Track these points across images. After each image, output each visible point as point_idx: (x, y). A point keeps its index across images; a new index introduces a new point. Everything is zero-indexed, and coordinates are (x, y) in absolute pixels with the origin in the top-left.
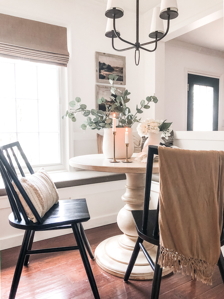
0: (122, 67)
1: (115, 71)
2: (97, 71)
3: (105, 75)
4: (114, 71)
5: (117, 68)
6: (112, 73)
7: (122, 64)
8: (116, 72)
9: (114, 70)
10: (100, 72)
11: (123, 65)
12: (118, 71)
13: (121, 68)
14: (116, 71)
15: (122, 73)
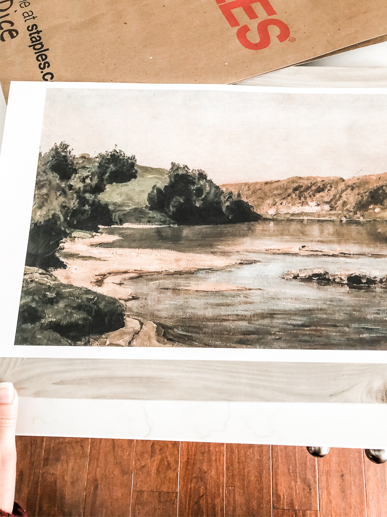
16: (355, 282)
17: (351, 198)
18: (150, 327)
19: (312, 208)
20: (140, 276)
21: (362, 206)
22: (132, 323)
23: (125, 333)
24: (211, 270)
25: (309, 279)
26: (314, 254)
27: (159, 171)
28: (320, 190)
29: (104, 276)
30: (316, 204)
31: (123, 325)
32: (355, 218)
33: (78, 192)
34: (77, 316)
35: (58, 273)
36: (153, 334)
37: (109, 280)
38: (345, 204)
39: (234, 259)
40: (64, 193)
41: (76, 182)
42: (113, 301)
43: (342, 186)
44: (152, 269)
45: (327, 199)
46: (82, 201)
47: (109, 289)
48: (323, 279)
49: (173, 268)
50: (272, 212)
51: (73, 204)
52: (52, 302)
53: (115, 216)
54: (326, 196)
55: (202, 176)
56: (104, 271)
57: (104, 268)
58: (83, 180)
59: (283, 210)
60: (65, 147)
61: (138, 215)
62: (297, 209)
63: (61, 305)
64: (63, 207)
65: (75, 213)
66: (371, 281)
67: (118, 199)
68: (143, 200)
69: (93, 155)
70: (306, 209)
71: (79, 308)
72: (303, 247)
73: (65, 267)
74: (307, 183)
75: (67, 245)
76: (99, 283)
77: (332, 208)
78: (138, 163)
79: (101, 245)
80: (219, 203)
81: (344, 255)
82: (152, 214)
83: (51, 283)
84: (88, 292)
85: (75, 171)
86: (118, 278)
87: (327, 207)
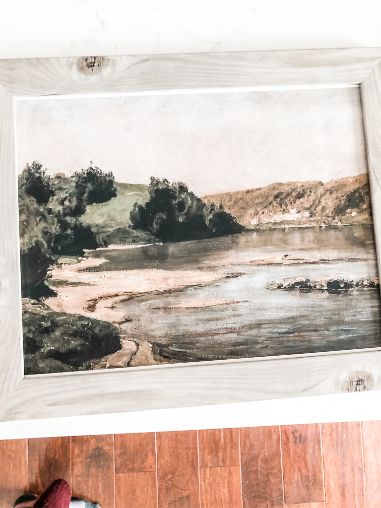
16: (334, 287)
17: (330, 203)
18: (146, 348)
19: (292, 215)
20: (131, 298)
21: (340, 211)
22: (128, 345)
23: (123, 355)
24: (199, 286)
25: (291, 288)
26: (297, 263)
27: (139, 188)
28: (300, 196)
29: (95, 301)
30: (297, 211)
31: (120, 348)
32: (334, 223)
33: (58, 215)
34: (75, 343)
35: (50, 302)
36: (149, 353)
37: (100, 304)
38: (324, 209)
39: (220, 274)
40: (44, 218)
41: (54, 205)
42: (107, 325)
43: (321, 190)
44: (142, 290)
45: (307, 205)
46: (64, 225)
47: (101, 314)
48: (304, 287)
49: (162, 287)
50: (254, 222)
51: (55, 229)
52: (47, 331)
53: (100, 238)
54: (306, 202)
55: (183, 189)
56: (94, 296)
57: (94, 293)
58: (62, 202)
59: (265, 220)
60: (39, 167)
61: (121, 235)
62: (278, 217)
63: (57, 333)
64: (45, 233)
65: (58, 238)
66: (348, 285)
67: (99, 221)
68: (125, 219)
69: (68, 175)
70: (287, 217)
71: (75, 334)
72: (286, 256)
73: (55, 295)
74: (286, 189)
75: (55, 273)
76: (92, 308)
77: (312, 215)
78: (116, 180)
79: (89, 269)
80: (202, 217)
81: (324, 261)
82: (136, 233)
83: (45, 312)
84: (82, 318)
85: (52, 194)
86: (109, 302)
87: (307, 214)
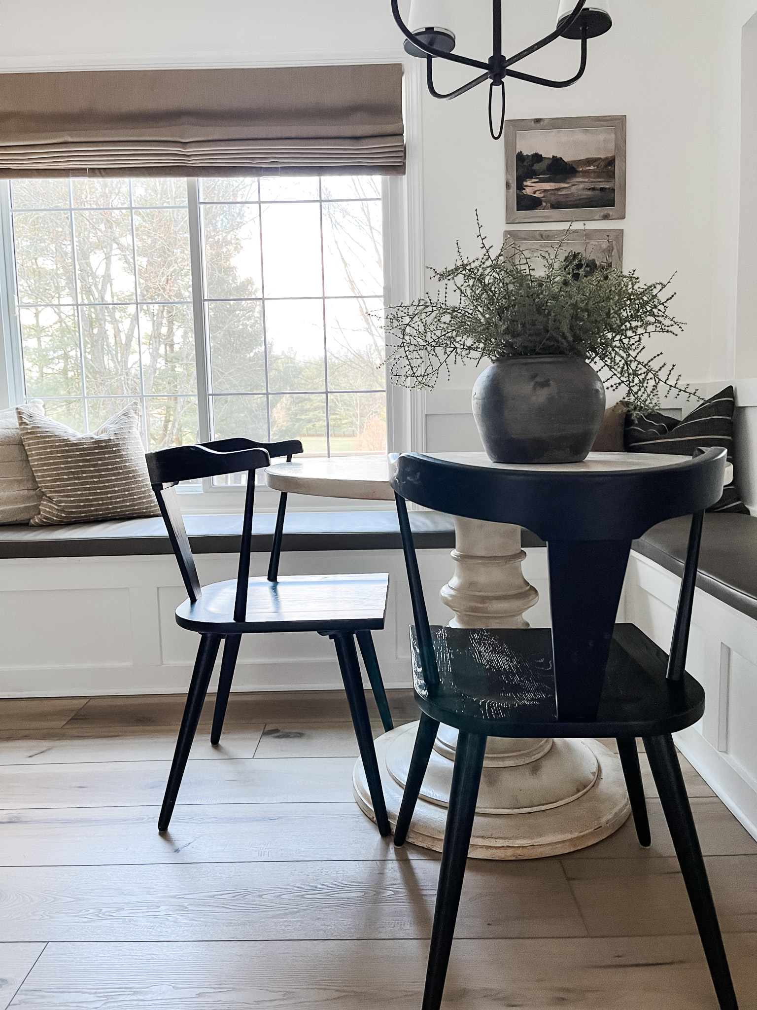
0: (610, 155)
1: (578, 177)
2: (508, 186)
3: (542, 195)
4: (575, 177)
5: (589, 161)
6: (566, 185)
7: (612, 146)
8: (583, 177)
9: (579, 172)
10: (520, 187)
11: (616, 145)
12: (593, 171)
13: (606, 158)
14: (586, 173)
15: (611, 175)
41: (525, 163)
53: (538, 174)
55: (561, 158)
59: (584, 169)
67: (538, 168)
70: (590, 168)
77: (598, 167)
